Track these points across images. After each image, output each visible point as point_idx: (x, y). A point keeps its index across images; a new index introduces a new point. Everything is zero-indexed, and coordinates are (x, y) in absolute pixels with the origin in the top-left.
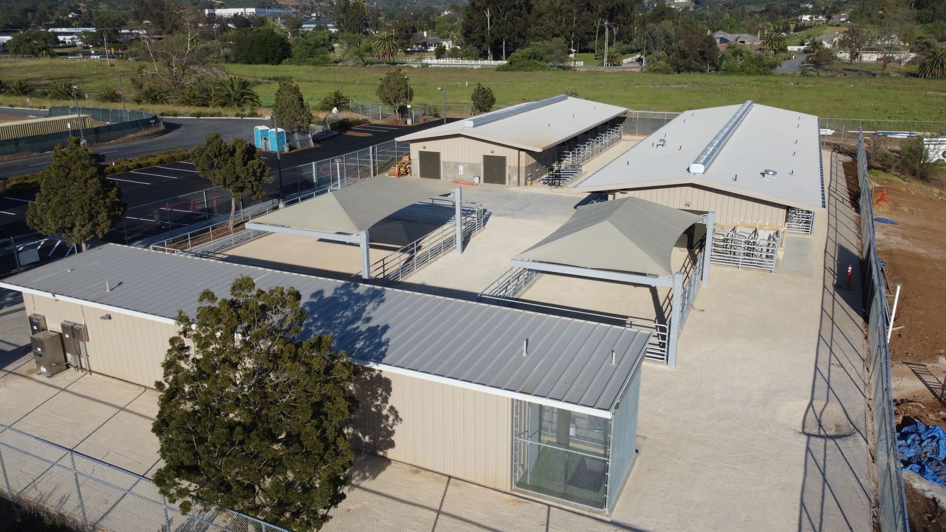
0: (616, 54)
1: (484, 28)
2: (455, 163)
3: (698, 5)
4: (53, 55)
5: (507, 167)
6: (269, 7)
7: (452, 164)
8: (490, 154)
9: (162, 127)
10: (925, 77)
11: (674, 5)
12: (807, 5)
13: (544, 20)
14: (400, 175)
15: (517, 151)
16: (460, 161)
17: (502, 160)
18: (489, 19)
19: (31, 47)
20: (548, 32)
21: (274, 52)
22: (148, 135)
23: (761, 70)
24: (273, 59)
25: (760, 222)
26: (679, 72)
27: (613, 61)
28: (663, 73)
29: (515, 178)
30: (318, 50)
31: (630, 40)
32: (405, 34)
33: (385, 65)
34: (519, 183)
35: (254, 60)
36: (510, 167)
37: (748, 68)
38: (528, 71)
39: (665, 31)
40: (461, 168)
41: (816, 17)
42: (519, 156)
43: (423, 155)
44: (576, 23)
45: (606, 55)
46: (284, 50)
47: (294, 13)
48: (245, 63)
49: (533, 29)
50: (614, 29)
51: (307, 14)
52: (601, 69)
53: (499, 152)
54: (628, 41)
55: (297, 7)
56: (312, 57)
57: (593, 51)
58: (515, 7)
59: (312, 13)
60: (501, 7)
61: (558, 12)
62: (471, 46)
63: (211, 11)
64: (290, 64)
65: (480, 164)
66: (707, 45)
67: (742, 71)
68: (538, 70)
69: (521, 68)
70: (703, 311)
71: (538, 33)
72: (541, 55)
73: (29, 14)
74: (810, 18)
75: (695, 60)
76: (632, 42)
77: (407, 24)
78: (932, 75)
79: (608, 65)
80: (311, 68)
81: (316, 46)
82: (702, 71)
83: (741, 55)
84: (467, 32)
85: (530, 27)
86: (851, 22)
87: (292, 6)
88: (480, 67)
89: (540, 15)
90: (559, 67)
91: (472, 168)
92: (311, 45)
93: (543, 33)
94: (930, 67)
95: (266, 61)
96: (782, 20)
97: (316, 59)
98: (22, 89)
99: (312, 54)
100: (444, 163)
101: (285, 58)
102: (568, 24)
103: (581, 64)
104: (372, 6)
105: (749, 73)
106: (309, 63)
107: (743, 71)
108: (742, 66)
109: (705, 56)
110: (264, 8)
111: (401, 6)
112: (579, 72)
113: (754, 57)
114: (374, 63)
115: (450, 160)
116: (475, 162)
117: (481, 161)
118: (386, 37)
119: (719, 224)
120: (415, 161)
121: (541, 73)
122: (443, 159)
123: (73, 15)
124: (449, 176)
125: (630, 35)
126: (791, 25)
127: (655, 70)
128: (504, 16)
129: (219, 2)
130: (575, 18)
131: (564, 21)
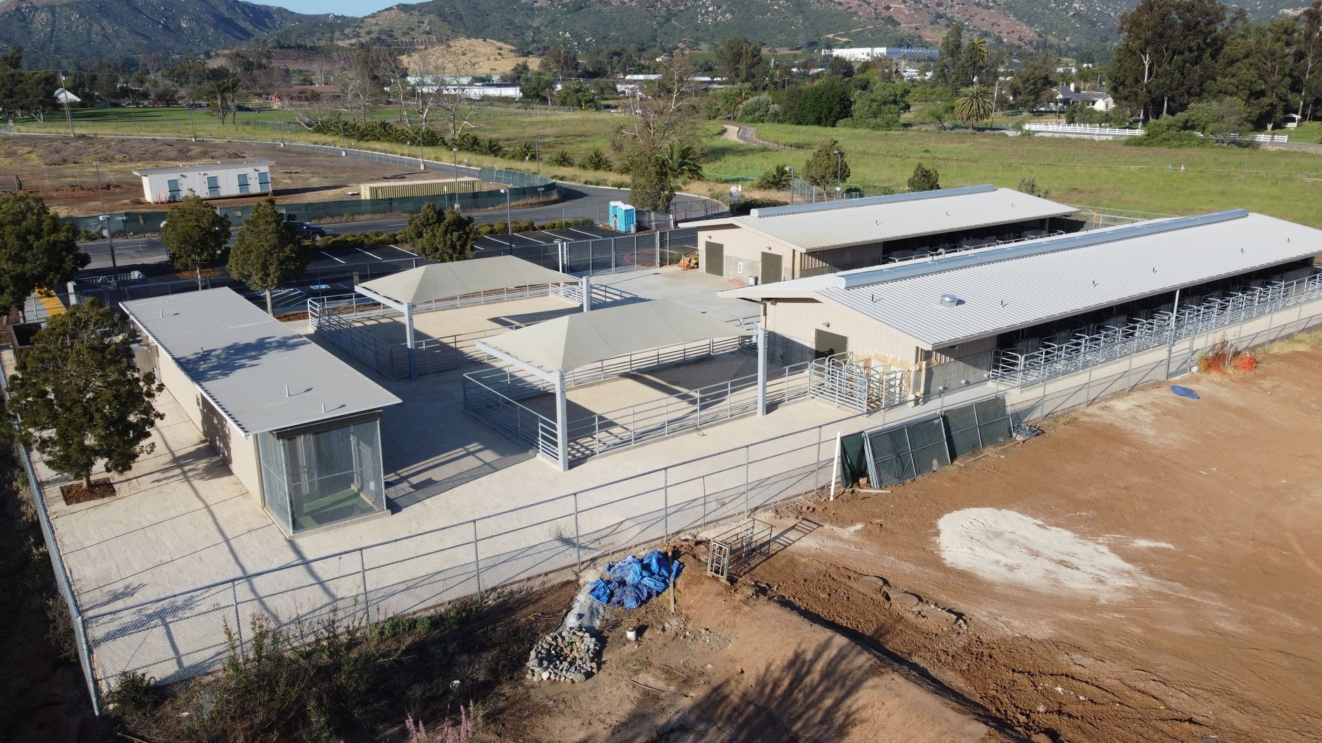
1: (1137, 81)
2: (736, 258)
4: (598, 109)
6: (908, 46)
7: (734, 260)
8: (767, 251)
9: (555, 196)
13: (1239, 69)
14: (689, 267)
16: (740, 256)
18: (1147, 67)
19: (578, 99)
22: (531, 204)
24: (827, 119)
30: (885, 108)
32: (1032, 87)
33: (970, 130)
38: (1176, 147)
40: (740, 264)
43: (709, 247)
46: (844, 107)
56: (875, 118)
58: (1190, 50)
60: (1167, 49)
63: (828, 52)
64: (845, 126)
69: (1163, 142)
71: (1223, 90)
72: (1203, 124)
73: (615, 58)
77: (1037, 72)
81: (885, 103)
88: (1110, 138)
89: (1232, 62)
90: (1234, 142)
92: (876, 101)
95: (819, 122)
97: (879, 120)
98: (491, 147)
99: (875, 114)
100: (727, 258)
101: (843, 118)
103: (1284, 139)
106: (870, 124)
110: (900, 46)
112: (1264, 151)
114: (986, 129)
115: (731, 255)
117: (759, 259)
118: (975, 92)
120: (702, 253)
121: (1196, 151)
122: (726, 252)
123: (663, 58)
124: (730, 273)
128: (1170, 63)
129: (844, 40)
130: (1310, 66)
131: (1278, 71)
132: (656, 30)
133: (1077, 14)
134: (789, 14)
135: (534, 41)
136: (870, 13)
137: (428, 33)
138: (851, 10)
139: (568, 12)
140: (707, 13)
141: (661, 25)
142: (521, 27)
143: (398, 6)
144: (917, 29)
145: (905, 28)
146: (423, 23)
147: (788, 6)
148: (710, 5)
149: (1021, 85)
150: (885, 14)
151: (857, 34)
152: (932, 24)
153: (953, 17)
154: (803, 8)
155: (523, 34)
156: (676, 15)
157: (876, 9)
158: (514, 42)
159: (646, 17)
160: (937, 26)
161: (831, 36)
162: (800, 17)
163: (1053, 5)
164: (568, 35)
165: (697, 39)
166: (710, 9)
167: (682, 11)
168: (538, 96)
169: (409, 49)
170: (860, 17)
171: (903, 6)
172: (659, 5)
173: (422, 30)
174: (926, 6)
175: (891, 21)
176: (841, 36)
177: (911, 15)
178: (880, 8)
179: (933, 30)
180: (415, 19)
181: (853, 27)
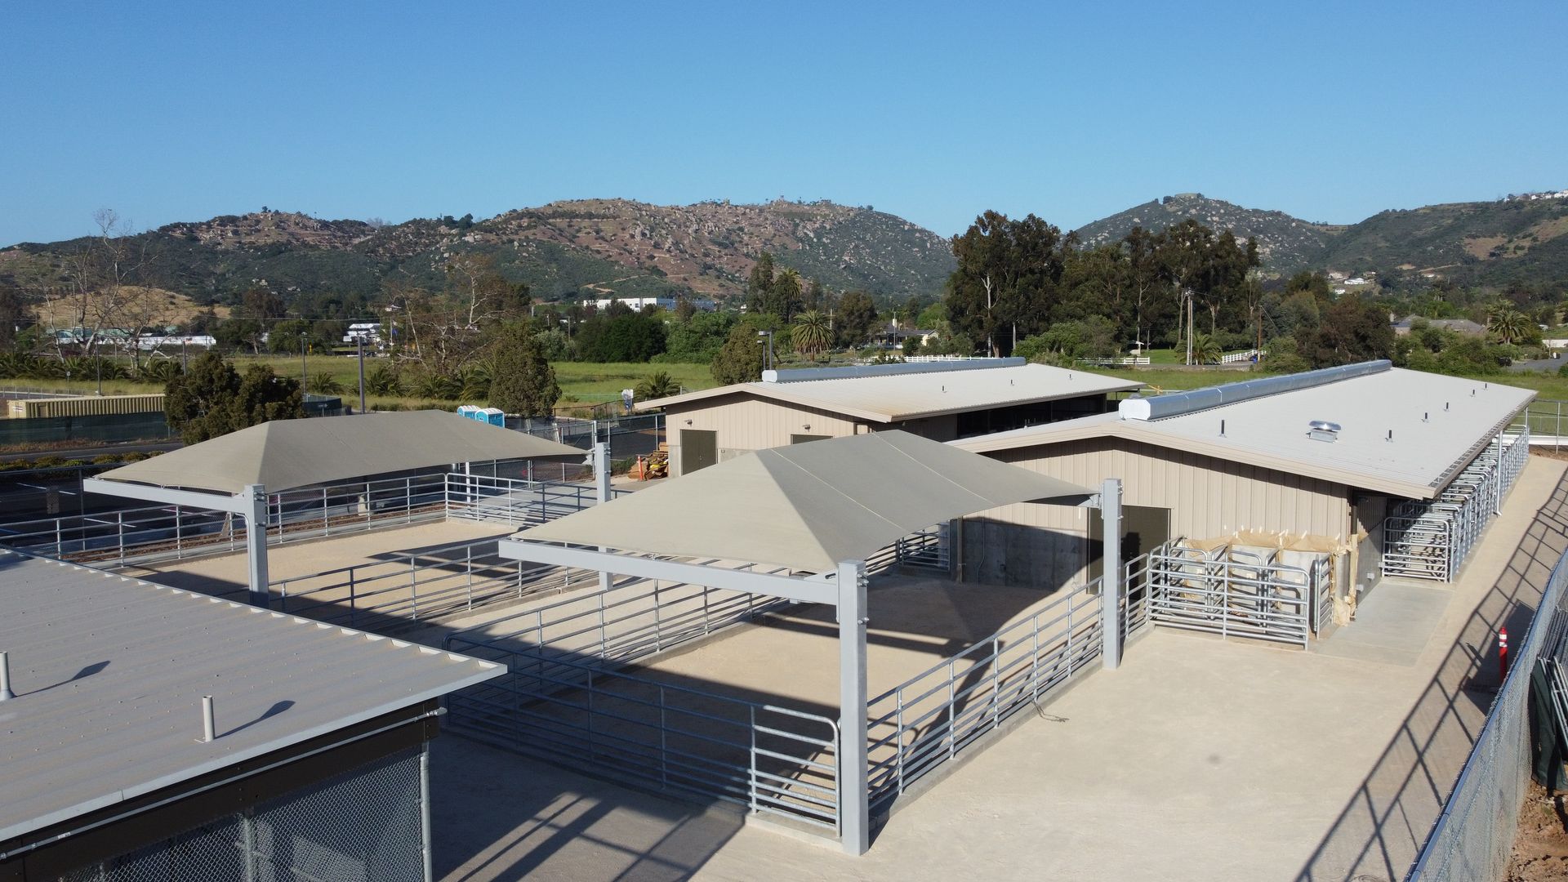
0: (1207, 345)
1: (980, 307)
3: (1387, 289)
4: (328, 355)
6: (681, 297)
8: (802, 431)
11: (1343, 288)
13: (1083, 291)
14: (648, 476)
15: (853, 424)
18: (989, 291)
20: (1089, 311)
21: (640, 345)
24: (637, 355)
25: (1285, 532)
27: (1204, 356)
31: (1243, 327)
35: (609, 357)
37: (1452, 363)
39: (1300, 307)
42: (855, 433)
43: (688, 437)
44: (1143, 299)
45: (1190, 346)
46: (657, 341)
47: (715, 305)
48: (594, 362)
49: (1066, 306)
50: (1212, 309)
51: (735, 307)
52: (1181, 368)
53: (820, 426)
54: (1239, 329)
55: (722, 297)
56: (697, 350)
57: (1173, 345)
59: (742, 305)
60: (1008, 271)
61: (1109, 279)
62: (961, 334)
63: (591, 303)
64: (661, 362)
66: (1370, 323)
70: (1061, 720)
71: (1070, 312)
73: (332, 307)
75: (1350, 351)
76: (1246, 330)
77: (861, 304)
79: (1194, 364)
80: (691, 366)
84: (956, 314)
85: (1059, 303)
87: (715, 296)
89: (1076, 284)
90: (1105, 365)
92: (696, 333)
93: (1080, 311)
95: (627, 358)
96: (1542, 307)
99: (696, 347)
100: (723, 452)
101: (656, 353)
102: (1126, 299)
103: (1148, 360)
104: (838, 294)
106: (690, 360)
107: (1443, 368)
109: (1369, 342)
111: (883, 295)
113: (1462, 343)
115: (733, 445)
116: (777, 447)
117: (784, 444)
118: (813, 319)
119: (1190, 538)
120: (675, 451)
122: (721, 443)
123: (393, 308)
125: (1241, 319)
126: (1557, 314)
127: (1277, 368)
128: (1014, 286)
129: (607, 290)
130: (1141, 292)
131: (1120, 294)
132: (379, 278)
133: (848, 267)
134: (541, 262)
135: (217, 290)
136: (633, 263)
137: (64, 279)
138: (611, 259)
139: (263, 256)
140: (442, 259)
141: (384, 273)
142: (199, 274)
143: (21, 245)
144: (686, 280)
145: (672, 279)
146: (59, 266)
147: (539, 253)
148: (446, 251)
149: (845, 319)
150: (648, 263)
151: (621, 284)
152: (701, 275)
153: (722, 268)
154: (556, 256)
155: (202, 282)
156: (403, 262)
157: (638, 259)
158: (190, 291)
159: (365, 264)
160: (707, 277)
161: (591, 286)
162: (554, 265)
163: (823, 258)
164: (263, 282)
165: (431, 288)
166: (446, 255)
167: (410, 257)
168: (239, 342)
169: (39, 302)
170: (623, 266)
171: (668, 256)
172: (381, 250)
173: (56, 275)
174: (692, 255)
175: (655, 270)
176: (602, 286)
177: (677, 265)
178: (643, 258)
179: (703, 281)
180: (47, 262)
181: (616, 277)
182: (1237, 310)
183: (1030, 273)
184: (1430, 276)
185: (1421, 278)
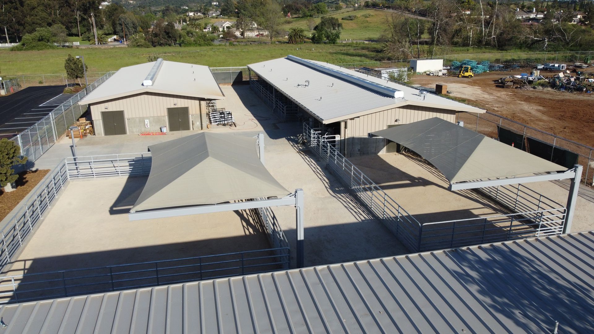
0: (103, 36)
2: (140, 118)
5: (190, 116)
7: (137, 120)
8: (173, 106)
10: (292, 43)
12: (184, 7)
15: (197, 102)
16: (145, 116)
17: (185, 110)
23: (206, 42)
26: (155, 46)
27: (101, 41)
28: (145, 47)
29: (198, 123)
34: (202, 127)
36: (192, 115)
37: (198, 42)
40: (147, 121)
41: (197, 14)
42: (200, 105)
43: (106, 115)
44: (59, 15)
45: (96, 37)
52: (94, 46)
53: (181, 103)
61: (47, 6)
65: (164, 116)
67: (196, 44)
68: (48, 49)
69: (32, 48)
72: (47, 38)
74: (193, 14)
75: (163, 38)
78: (296, 42)
79: (99, 44)
82: (170, 45)
83: (192, 34)
86: (223, 15)
90: (64, 46)
91: (157, 120)
94: (294, 38)
100: (128, 119)
103: (78, 43)
105: (200, 45)
108: (194, 41)
109: (170, 35)
115: (134, 116)
116: (159, 115)
117: (166, 113)
120: (98, 122)
121: (51, 50)
122: (126, 116)
124: (135, 130)
125: (102, 23)
130: (58, 12)
131: (54, 13)
182: (99, 20)
183: (10, 3)
184: (131, 2)
185: (129, 3)
